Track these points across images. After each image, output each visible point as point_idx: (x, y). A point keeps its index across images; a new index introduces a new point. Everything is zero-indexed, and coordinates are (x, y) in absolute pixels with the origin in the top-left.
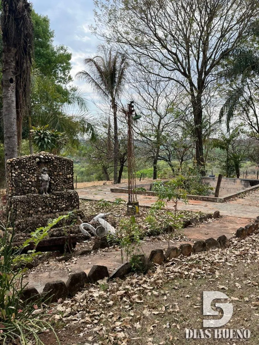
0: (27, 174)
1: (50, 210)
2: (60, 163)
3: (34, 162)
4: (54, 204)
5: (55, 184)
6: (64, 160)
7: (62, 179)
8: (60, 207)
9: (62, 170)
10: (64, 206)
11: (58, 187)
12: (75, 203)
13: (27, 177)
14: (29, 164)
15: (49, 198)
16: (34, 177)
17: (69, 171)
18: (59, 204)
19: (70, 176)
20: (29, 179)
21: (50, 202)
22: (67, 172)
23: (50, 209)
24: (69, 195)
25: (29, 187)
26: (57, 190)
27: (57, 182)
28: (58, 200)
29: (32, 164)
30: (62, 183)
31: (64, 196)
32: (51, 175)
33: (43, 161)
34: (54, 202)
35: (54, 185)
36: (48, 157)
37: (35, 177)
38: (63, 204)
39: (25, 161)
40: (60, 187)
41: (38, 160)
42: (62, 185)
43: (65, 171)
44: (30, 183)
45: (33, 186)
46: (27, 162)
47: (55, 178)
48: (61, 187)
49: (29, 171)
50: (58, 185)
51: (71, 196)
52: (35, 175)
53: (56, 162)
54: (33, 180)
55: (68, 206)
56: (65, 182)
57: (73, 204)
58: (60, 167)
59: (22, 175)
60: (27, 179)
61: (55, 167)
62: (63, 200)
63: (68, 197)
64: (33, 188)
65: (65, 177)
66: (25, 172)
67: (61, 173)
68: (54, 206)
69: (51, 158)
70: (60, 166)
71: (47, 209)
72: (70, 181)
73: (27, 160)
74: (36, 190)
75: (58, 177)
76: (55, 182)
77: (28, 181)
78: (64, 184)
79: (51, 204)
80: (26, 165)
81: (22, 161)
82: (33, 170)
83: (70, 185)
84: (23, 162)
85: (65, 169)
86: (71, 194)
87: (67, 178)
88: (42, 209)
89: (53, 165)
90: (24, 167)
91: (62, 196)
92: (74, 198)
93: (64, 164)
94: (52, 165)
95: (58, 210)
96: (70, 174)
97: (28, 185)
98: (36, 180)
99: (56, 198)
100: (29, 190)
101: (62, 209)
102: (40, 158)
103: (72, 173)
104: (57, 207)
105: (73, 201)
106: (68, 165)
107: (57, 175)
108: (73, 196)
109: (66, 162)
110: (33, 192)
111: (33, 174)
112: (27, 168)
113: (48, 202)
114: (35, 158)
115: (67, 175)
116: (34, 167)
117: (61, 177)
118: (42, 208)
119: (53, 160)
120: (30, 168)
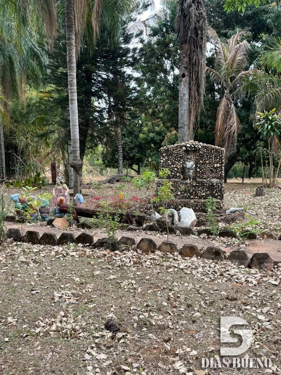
0: (174, 161)
1: (189, 196)
2: (207, 152)
3: (180, 150)
4: (193, 191)
5: (201, 172)
6: (211, 149)
7: (209, 168)
8: (199, 194)
9: (210, 159)
10: (204, 194)
11: (204, 176)
12: (217, 193)
13: (173, 164)
14: (176, 152)
15: (189, 185)
16: (179, 164)
17: (218, 160)
18: (198, 191)
19: (218, 165)
20: (175, 166)
21: (189, 188)
22: (215, 161)
23: (189, 194)
24: (210, 184)
25: (174, 172)
26: (202, 178)
27: (203, 170)
28: (197, 188)
29: (178, 152)
30: (209, 172)
31: (204, 185)
32: (197, 163)
33: (189, 149)
34: (193, 189)
35: (199, 173)
36: (194, 146)
37: (181, 164)
38: (203, 193)
39: (172, 150)
40: (206, 175)
41: (184, 148)
42: (209, 174)
43: (212, 160)
44: (176, 169)
45: (178, 172)
46: (173, 150)
47: (201, 166)
48: (208, 176)
49: (176, 158)
50: (205, 174)
51: (213, 185)
52: (181, 162)
53: (203, 151)
54: (179, 167)
55: (208, 195)
56: (211, 170)
57: (215, 193)
58: (207, 156)
59: (169, 162)
60: (174, 165)
61: (201, 156)
62: (203, 189)
63: (209, 186)
64: (178, 174)
65: (212, 166)
66: (172, 159)
67: (207, 162)
68: (192, 192)
69: (198, 147)
70: (207, 154)
71: (186, 194)
72: (218, 171)
73: (174, 148)
74: (181, 176)
75: (204, 165)
76: (201, 170)
77: (173, 167)
78: (210, 173)
79: (190, 190)
80: (173, 153)
81: (170, 149)
82: (179, 157)
83: (219, 174)
84: (171, 151)
85: (213, 158)
86: (213, 184)
87: (214, 167)
88: (181, 194)
89: (200, 154)
90: (171, 155)
91: (202, 184)
92: (216, 188)
93: (212, 153)
94: (198, 154)
95: (196, 197)
96: (219, 163)
97: (173, 171)
98: (181, 166)
99: (196, 186)
100: (174, 175)
101: (201, 197)
102: (186, 147)
103: (220, 162)
104: (196, 195)
105: (215, 191)
106: (216, 154)
107: (203, 164)
108: (215, 186)
109: (214, 151)
110: (178, 177)
111: (179, 161)
112: (174, 156)
113: (187, 188)
114: (181, 147)
115: (214, 164)
116: (180, 155)
117: (208, 166)
118: (181, 192)
119: (199, 149)
120: (176, 156)
